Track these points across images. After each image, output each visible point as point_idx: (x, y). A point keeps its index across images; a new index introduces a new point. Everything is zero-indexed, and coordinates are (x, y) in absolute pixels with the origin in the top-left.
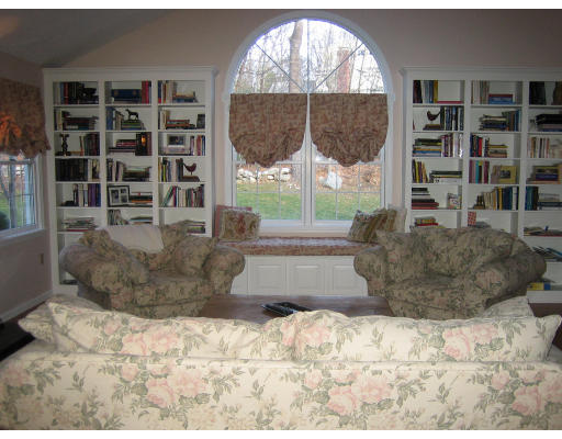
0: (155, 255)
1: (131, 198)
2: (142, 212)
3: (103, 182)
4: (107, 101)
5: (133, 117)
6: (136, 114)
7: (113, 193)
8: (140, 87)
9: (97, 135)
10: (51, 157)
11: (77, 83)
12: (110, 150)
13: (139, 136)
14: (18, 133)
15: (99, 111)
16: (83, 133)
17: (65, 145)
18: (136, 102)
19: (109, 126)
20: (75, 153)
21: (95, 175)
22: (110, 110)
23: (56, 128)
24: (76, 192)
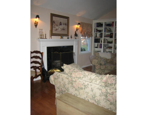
0: (109, 59)
1: (109, 47)
2: (110, 50)
3: (103, 43)
4: (105, 26)
5: (110, 30)
6: (111, 29)
7: (105, 46)
8: (112, 23)
9: (102, 33)
10: (93, 38)
11: (100, 23)
12: (105, 37)
13: (111, 34)
14: (86, 33)
15: (103, 28)
16: (100, 33)
17: (96, 36)
18: (111, 26)
19: (105, 32)
20: (98, 37)
21: (102, 42)
22: (105, 28)
23: (95, 32)
24: (98, 45)
